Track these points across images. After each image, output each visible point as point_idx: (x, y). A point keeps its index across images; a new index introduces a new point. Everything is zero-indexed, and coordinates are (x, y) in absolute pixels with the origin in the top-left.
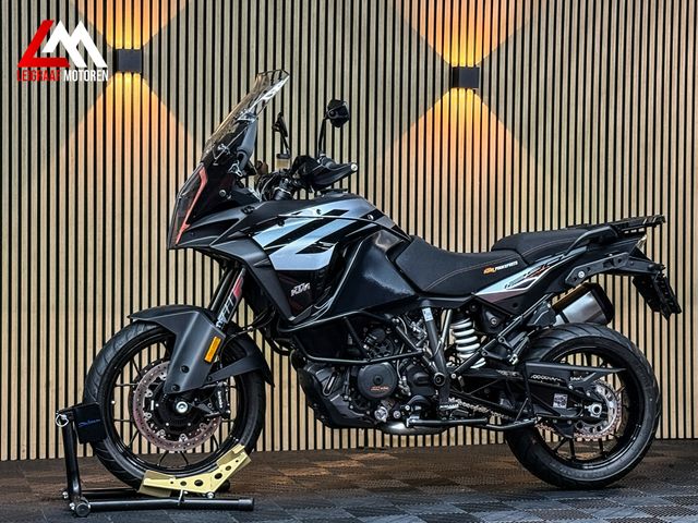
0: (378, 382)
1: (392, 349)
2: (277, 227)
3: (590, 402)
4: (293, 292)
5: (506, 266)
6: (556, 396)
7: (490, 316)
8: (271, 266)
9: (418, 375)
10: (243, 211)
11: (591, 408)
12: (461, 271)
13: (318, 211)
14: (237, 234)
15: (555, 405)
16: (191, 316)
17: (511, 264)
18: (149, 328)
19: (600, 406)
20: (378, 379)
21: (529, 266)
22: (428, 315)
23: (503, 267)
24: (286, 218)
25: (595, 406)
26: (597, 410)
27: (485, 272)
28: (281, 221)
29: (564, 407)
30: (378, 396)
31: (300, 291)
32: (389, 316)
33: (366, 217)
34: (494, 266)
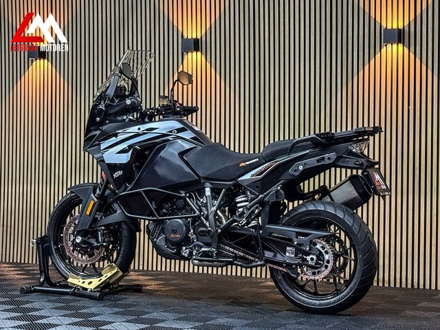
0: (174, 232)
2: (114, 138)
3: (308, 254)
4: (115, 176)
5: (252, 162)
6: (288, 248)
8: (104, 161)
9: (200, 229)
11: (308, 258)
12: (227, 165)
13: (139, 129)
14: (95, 143)
15: (287, 254)
17: (254, 161)
19: (315, 257)
20: (174, 230)
21: (266, 162)
22: (208, 192)
23: (249, 162)
24: (119, 133)
25: (311, 256)
26: (312, 259)
27: (241, 165)
28: (116, 135)
29: (293, 256)
30: (175, 240)
31: (118, 175)
34: (245, 162)
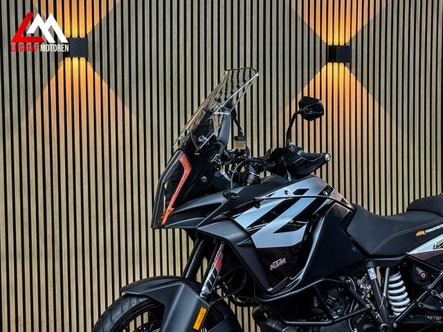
1: (344, 304)
2: (254, 209)
4: (272, 267)
5: (434, 229)
7: (420, 271)
8: (253, 245)
9: (366, 327)
10: (225, 196)
12: (397, 234)
13: (286, 192)
14: (220, 216)
16: (177, 288)
17: (438, 227)
18: (141, 300)
22: (372, 274)
23: (432, 230)
24: (263, 199)
27: (417, 234)
28: (257, 204)
31: (278, 265)
32: (343, 279)
33: (322, 193)
34: (424, 230)
